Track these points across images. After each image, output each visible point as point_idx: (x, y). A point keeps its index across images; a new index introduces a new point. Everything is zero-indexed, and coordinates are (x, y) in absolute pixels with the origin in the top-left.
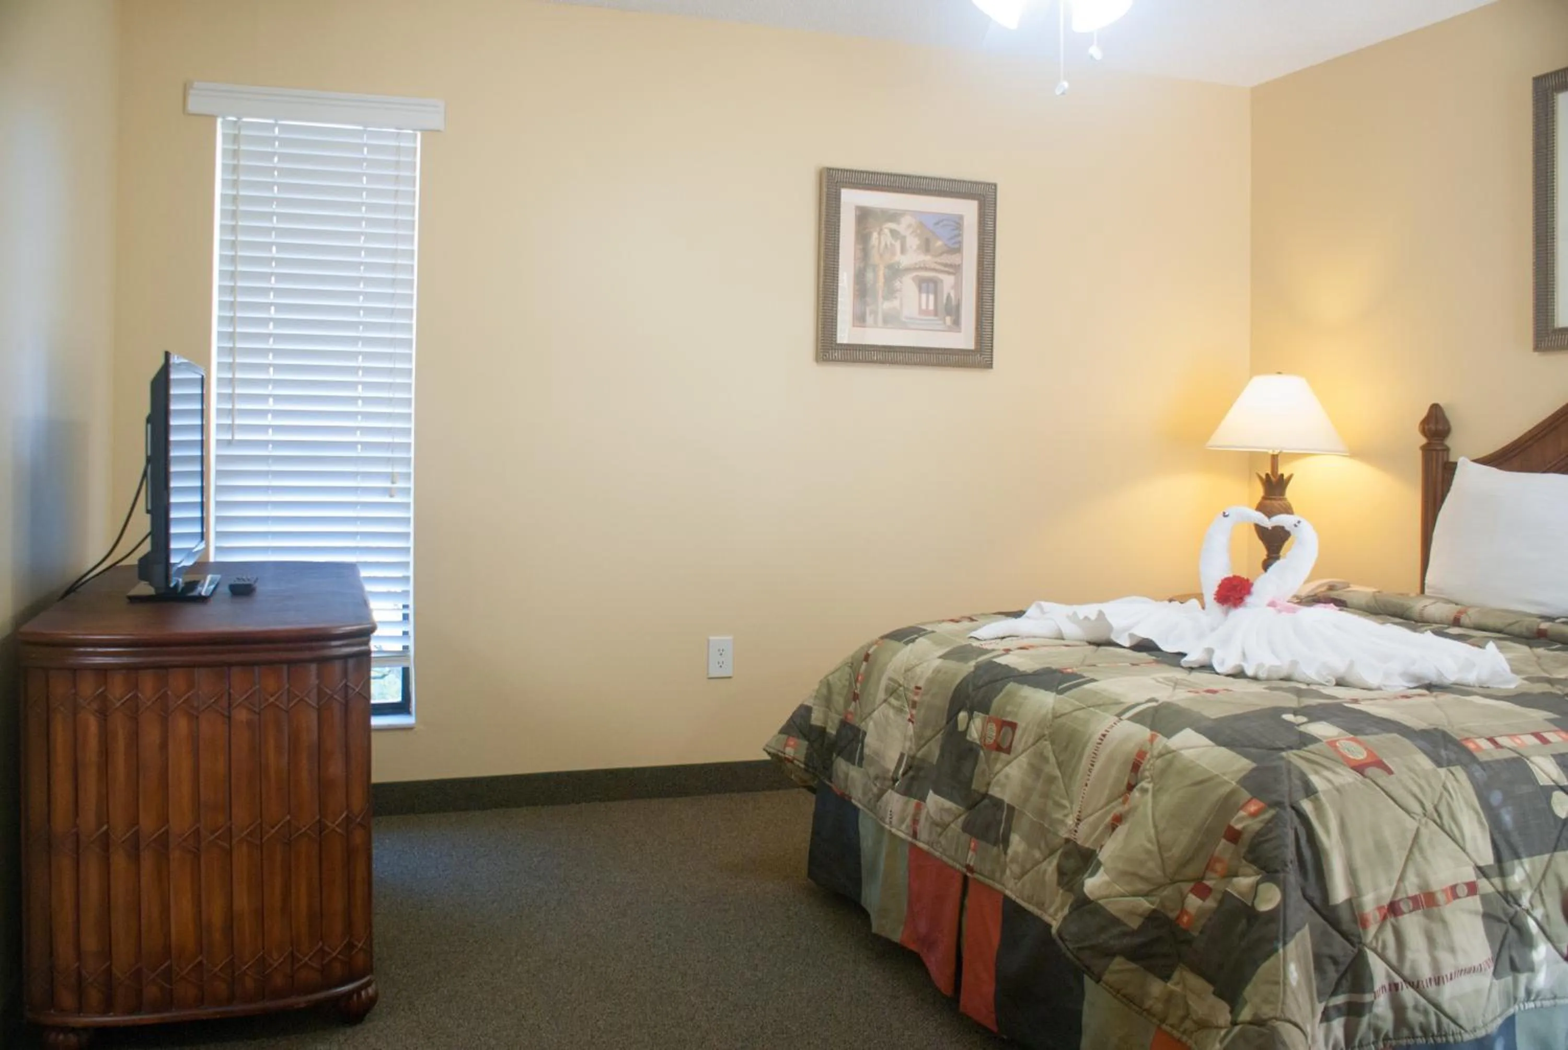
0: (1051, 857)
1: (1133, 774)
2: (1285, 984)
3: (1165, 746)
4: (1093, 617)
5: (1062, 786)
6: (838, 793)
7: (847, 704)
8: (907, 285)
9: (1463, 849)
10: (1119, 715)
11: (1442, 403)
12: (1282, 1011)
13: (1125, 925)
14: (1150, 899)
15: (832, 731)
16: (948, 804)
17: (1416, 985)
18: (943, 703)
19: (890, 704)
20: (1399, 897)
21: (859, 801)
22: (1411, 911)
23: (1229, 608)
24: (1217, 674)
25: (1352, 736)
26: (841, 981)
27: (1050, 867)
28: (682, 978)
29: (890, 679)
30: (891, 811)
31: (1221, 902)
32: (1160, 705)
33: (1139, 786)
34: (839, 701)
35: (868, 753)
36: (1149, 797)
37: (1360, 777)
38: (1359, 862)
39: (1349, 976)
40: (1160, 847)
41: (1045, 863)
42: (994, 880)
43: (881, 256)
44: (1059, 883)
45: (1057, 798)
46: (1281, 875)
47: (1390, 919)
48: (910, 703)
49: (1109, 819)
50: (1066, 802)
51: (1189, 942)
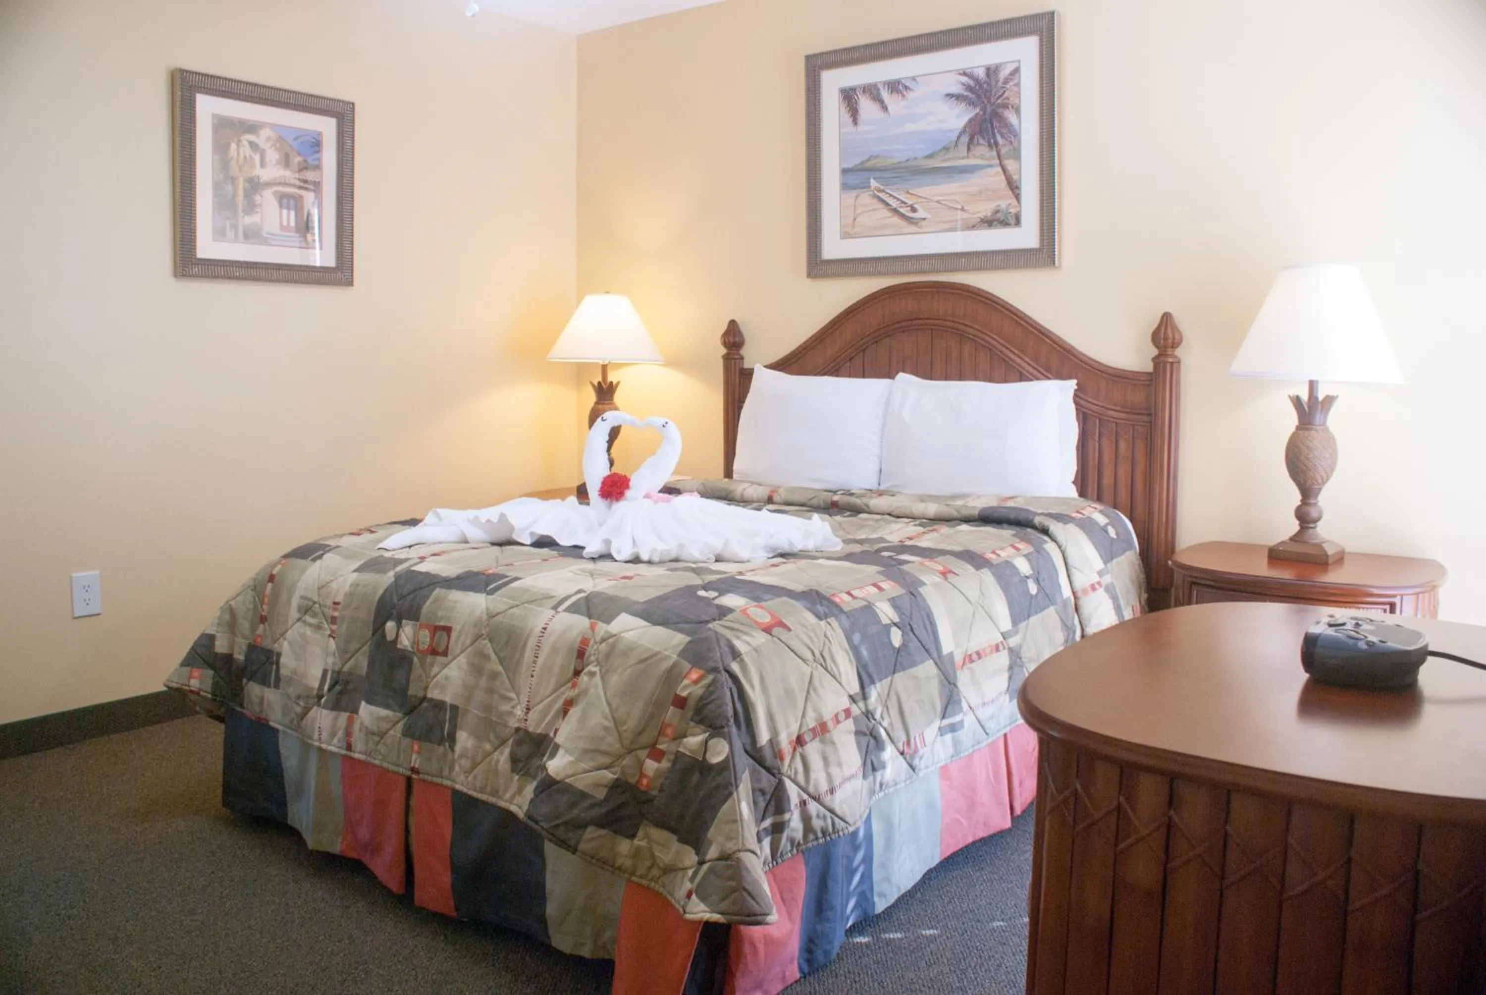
0: (502, 747)
1: (579, 660)
2: (741, 820)
3: (607, 632)
4: (495, 519)
5: (507, 681)
6: (253, 718)
7: (253, 629)
8: (268, 199)
9: (840, 683)
10: (555, 608)
11: (736, 319)
12: (743, 843)
13: (595, 797)
14: (612, 770)
15: (240, 656)
16: (383, 712)
17: (817, 799)
18: (366, 615)
19: (304, 622)
20: (803, 731)
21: (279, 723)
22: (811, 741)
23: (612, 501)
24: (616, 561)
25: (756, 604)
26: (287, 904)
27: (503, 758)
28: (113, 945)
29: (302, 597)
30: (319, 728)
31: (674, 763)
32: (589, 594)
33: (586, 670)
34: (244, 625)
35: (285, 674)
36: (598, 678)
37: (769, 637)
38: (776, 709)
39: (773, 803)
40: (615, 724)
41: (496, 753)
42: (442, 778)
43: (241, 168)
44: (513, 770)
45: (502, 692)
46: (726, 730)
47: (799, 750)
48: (329, 620)
49: (559, 704)
50: (513, 695)
51: (650, 801)
